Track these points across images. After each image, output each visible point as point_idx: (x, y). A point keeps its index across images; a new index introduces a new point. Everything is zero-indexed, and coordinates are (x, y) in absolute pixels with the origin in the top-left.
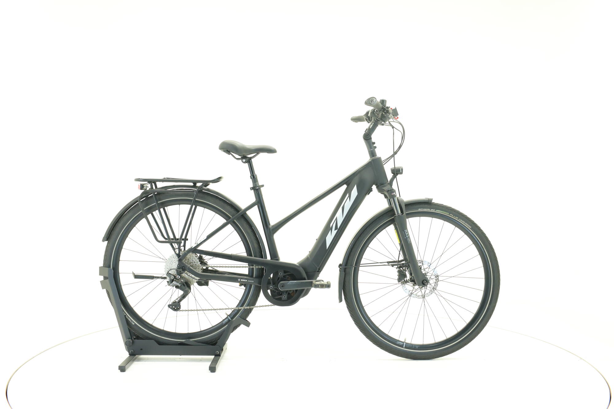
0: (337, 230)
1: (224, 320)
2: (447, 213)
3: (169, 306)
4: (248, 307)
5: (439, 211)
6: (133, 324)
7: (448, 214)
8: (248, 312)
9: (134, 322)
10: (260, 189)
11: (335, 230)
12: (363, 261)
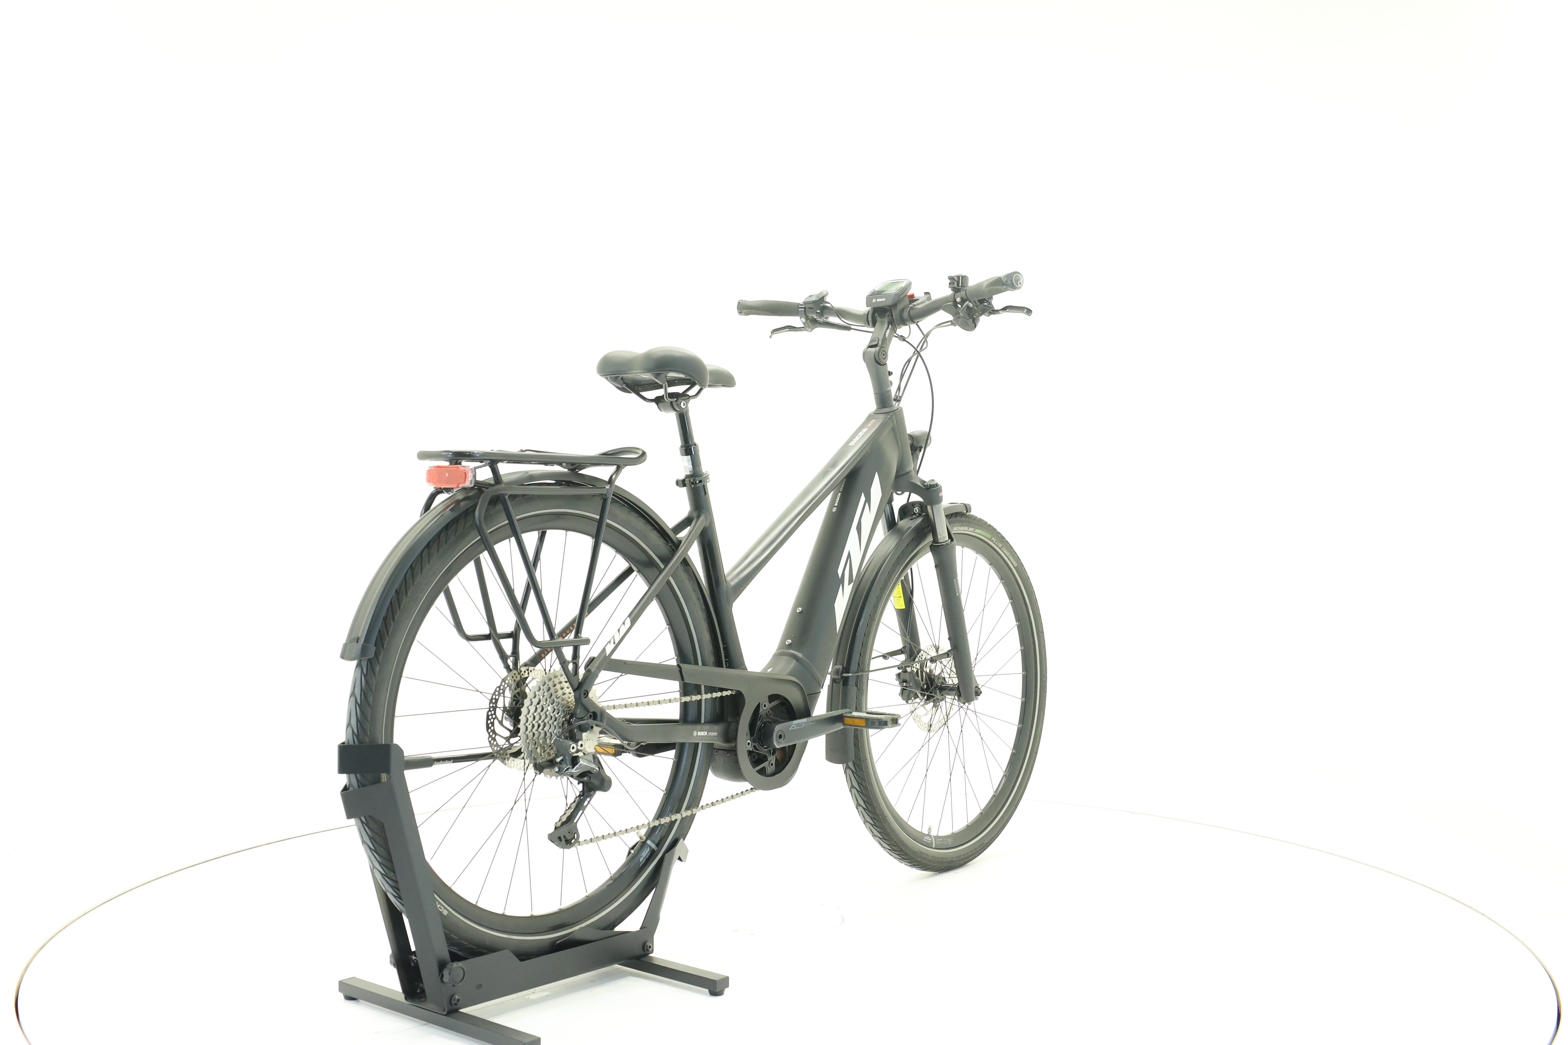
0: (852, 584)
2: (989, 536)
3: (551, 838)
5: (979, 531)
6: (445, 913)
8: (685, 826)
9: (445, 908)
11: (849, 584)
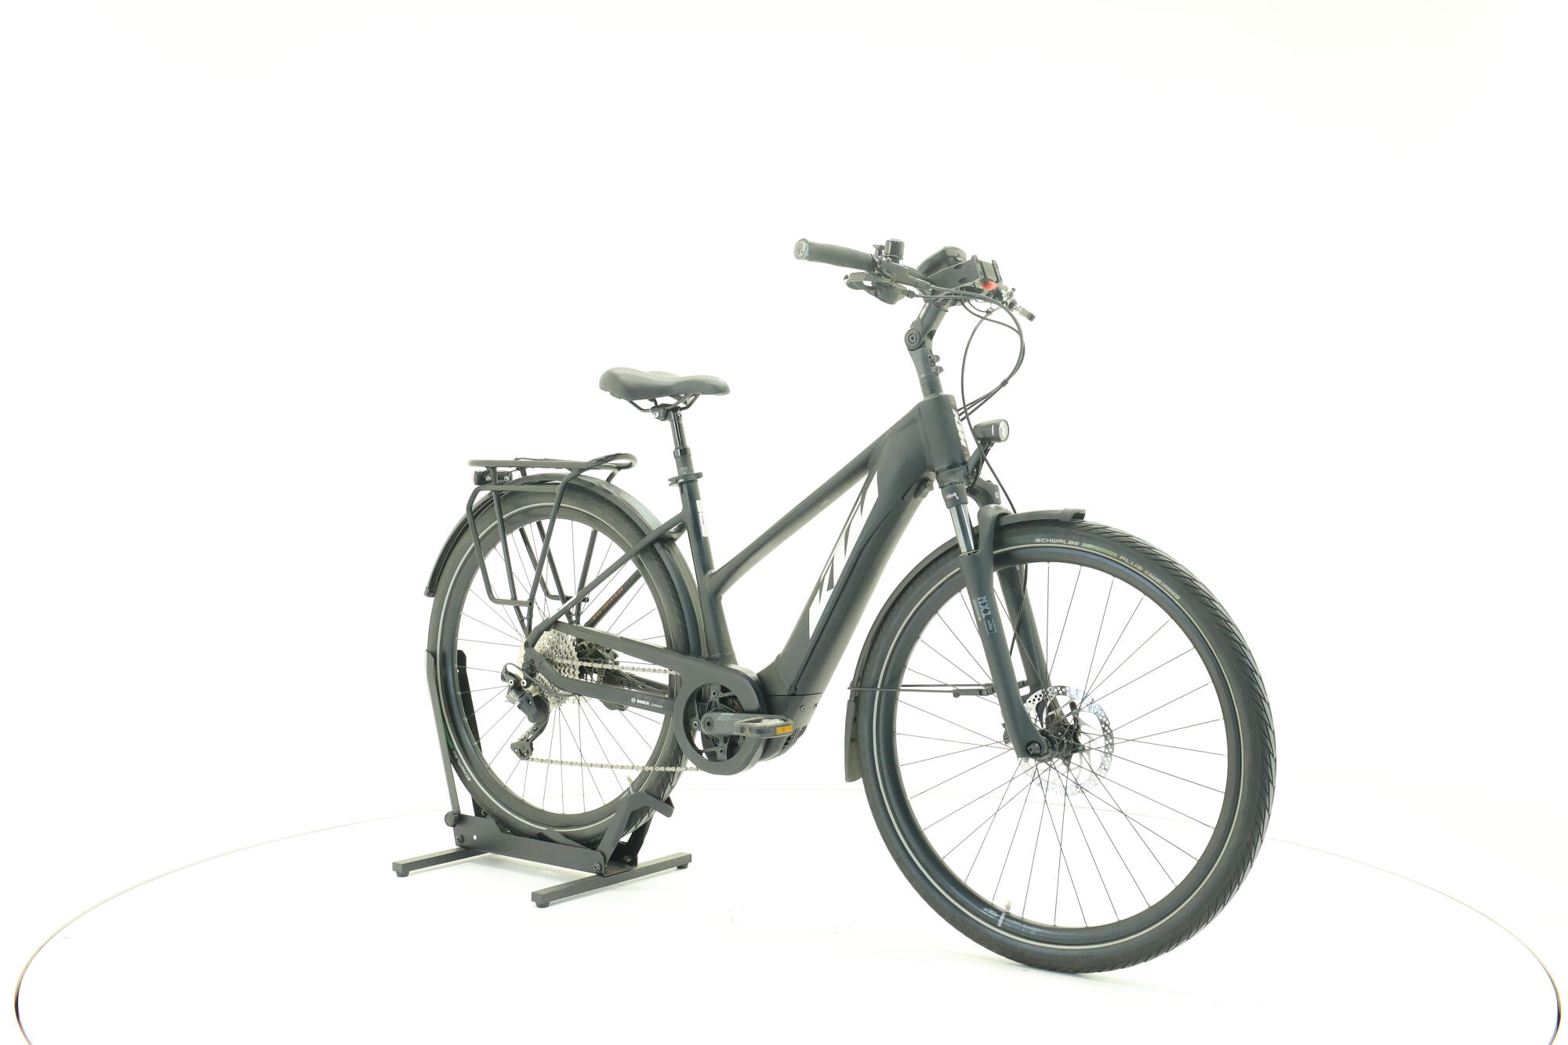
0: (832, 590)
1: (624, 793)
2: (1112, 553)
3: (513, 747)
4: (668, 769)
5: (1090, 546)
6: (469, 779)
7: (1115, 555)
8: (667, 780)
10: (694, 481)
11: (828, 590)
12: (907, 678)
